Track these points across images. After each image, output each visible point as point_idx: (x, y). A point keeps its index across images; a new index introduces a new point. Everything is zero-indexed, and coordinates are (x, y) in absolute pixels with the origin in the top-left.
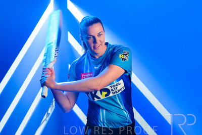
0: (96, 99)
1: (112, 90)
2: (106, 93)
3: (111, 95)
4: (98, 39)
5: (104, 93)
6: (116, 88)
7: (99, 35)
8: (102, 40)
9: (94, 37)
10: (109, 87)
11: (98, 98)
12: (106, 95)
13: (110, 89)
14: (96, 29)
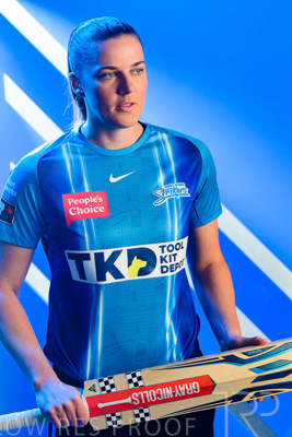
0: (110, 279)
1: (163, 259)
2: (143, 264)
5: (139, 264)
6: (175, 255)
7: (136, 71)
11: (117, 274)
12: (142, 272)
13: (159, 252)
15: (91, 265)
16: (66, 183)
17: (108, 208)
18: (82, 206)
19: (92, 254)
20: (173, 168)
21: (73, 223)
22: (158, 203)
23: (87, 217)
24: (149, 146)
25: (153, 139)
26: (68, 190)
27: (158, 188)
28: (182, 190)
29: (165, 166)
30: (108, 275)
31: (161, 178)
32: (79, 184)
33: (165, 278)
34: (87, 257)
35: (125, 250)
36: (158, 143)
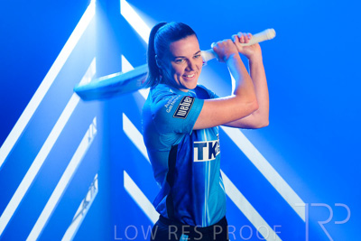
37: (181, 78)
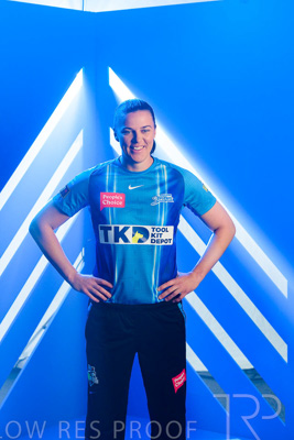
0: (121, 242)
1: (153, 235)
2: (141, 236)
3: (148, 242)
4: (140, 136)
5: (139, 236)
6: (161, 234)
7: (144, 131)
8: (148, 138)
9: (134, 132)
10: (149, 228)
11: (126, 240)
12: (140, 241)
13: (150, 231)
14: (140, 120)
15: (111, 233)
16: (104, 186)
17: (124, 203)
18: (110, 200)
19: (113, 226)
20: (166, 186)
21: (104, 209)
22: (153, 204)
23: (112, 206)
24: (155, 172)
25: (157, 168)
26: (104, 190)
27: (155, 195)
28: (170, 198)
29: (162, 185)
30: (120, 239)
31: (158, 190)
32: (111, 188)
33: (153, 246)
34: (110, 228)
35: (131, 227)
36: (160, 171)
37: (128, 149)
